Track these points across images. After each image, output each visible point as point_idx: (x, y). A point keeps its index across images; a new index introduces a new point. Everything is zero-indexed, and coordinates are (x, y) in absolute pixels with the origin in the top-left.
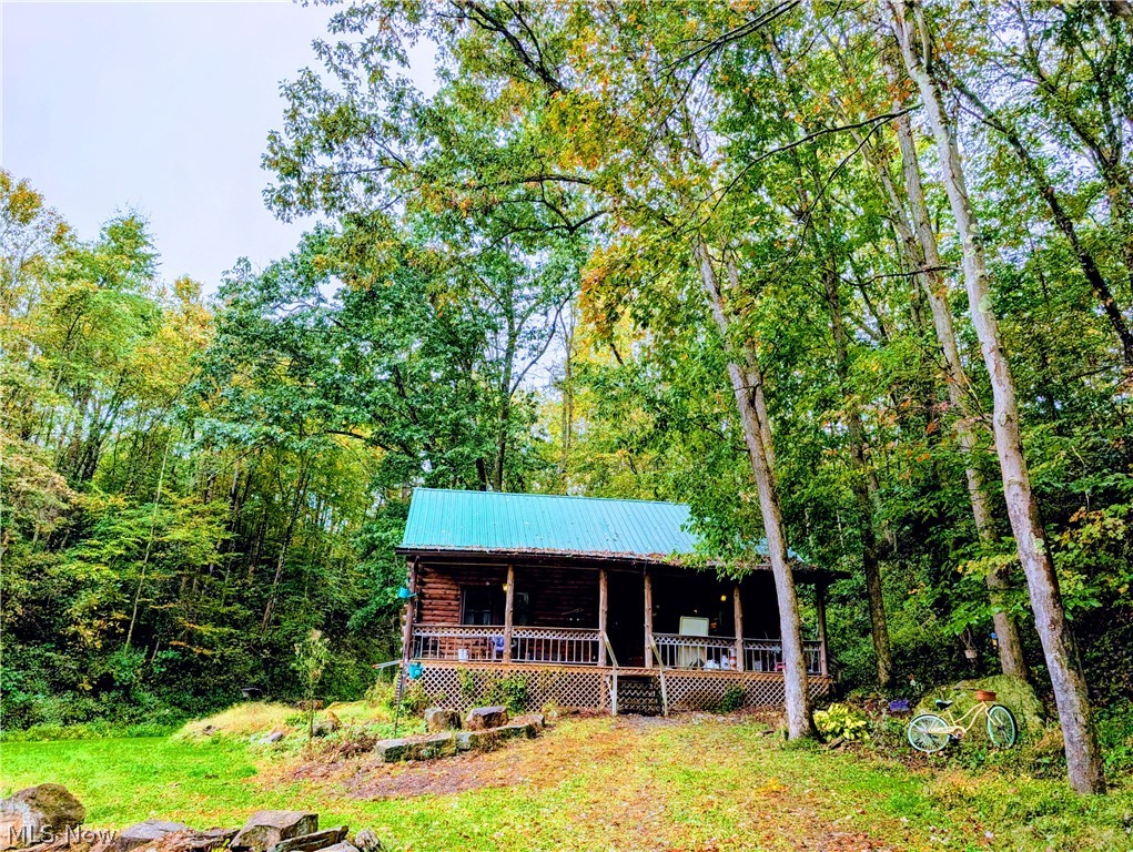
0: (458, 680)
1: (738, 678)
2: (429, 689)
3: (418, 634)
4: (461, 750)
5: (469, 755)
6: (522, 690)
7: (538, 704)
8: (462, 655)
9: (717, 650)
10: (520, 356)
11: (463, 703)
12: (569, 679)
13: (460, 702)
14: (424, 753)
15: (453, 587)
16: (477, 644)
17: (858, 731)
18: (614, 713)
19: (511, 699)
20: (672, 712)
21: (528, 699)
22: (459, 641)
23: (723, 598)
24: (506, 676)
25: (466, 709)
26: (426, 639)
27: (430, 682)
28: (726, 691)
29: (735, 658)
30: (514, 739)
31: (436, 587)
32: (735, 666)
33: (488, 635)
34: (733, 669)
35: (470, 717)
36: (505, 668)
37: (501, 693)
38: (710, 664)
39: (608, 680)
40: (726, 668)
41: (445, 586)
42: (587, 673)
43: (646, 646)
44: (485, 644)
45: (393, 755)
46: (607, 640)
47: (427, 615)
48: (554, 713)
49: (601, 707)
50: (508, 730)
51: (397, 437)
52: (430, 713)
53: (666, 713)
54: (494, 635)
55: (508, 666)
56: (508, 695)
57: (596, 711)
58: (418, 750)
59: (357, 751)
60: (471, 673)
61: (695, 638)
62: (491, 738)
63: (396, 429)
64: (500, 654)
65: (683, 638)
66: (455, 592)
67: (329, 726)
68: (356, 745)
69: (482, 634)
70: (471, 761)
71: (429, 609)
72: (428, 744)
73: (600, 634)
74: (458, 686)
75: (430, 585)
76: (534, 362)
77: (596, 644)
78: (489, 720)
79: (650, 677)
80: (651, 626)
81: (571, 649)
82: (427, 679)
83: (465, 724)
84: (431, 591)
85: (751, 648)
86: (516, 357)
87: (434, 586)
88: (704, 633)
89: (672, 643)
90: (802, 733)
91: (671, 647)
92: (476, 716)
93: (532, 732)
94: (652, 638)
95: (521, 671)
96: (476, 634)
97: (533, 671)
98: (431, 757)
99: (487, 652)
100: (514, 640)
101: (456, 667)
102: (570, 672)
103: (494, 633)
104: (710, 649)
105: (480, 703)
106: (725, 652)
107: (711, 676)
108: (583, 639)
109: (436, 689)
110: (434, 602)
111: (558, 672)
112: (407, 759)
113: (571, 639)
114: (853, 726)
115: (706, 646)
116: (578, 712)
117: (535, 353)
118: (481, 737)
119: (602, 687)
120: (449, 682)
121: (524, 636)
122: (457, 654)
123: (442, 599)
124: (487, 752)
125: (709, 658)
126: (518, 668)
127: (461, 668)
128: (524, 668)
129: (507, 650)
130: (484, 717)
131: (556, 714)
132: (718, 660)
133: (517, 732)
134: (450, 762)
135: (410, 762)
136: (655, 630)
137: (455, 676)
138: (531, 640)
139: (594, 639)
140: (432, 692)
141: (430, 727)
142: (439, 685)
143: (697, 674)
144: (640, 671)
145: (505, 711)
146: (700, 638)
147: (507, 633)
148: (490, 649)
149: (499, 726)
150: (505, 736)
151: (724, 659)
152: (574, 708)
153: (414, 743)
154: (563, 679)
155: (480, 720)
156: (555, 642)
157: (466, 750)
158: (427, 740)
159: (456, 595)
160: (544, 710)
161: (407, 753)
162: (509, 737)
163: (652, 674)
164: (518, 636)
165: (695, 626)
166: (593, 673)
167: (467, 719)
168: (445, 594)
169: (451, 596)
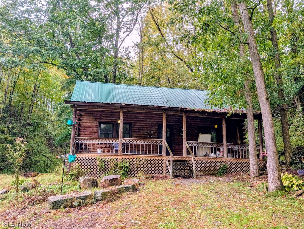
0: (97, 163)
1: (224, 161)
2: (83, 167)
3: (78, 142)
4: (97, 200)
5: (102, 203)
6: (127, 167)
7: (135, 173)
8: (99, 151)
9: (215, 149)
10: (122, 32)
11: (100, 173)
12: (149, 162)
13: (98, 173)
14: (75, 203)
15: (95, 122)
16: (106, 147)
17: (299, 186)
18: (171, 177)
19: (122, 171)
20: (197, 176)
21: (130, 171)
22: (98, 146)
23: (216, 126)
24: (120, 161)
25: (101, 176)
26: (81, 144)
27: (83, 164)
28: (219, 167)
29: (223, 152)
30: (126, 193)
31: (87, 122)
32: (223, 155)
33: (111, 142)
34: (222, 157)
35: (102, 181)
36: (119, 157)
37: (117, 168)
38: (212, 155)
39: (167, 162)
40: (219, 156)
41: (91, 122)
42: (157, 159)
43: (184, 146)
44: (110, 147)
45: (56, 205)
46: (166, 144)
47: (83, 134)
48: (143, 177)
49: (164, 174)
50: (122, 188)
51: (71, 64)
52: (82, 179)
53: (195, 177)
54: (114, 142)
55: (121, 156)
56: (121, 169)
57: (162, 176)
58: (72, 202)
59: (39, 201)
60: (103, 159)
61: (205, 143)
62: (113, 193)
63: (70, 61)
64: (117, 151)
65: (200, 143)
66: (95, 124)
67: (30, 186)
68: (40, 197)
69: (108, 142)
70: (102, 208)
71: (83, 132)
72: (78, 198)
73: (163, 142)
74: (97, 166)
75: (84, 121)
76: (128, 35)
77: (161, 146)
78: (112, 182)
79: (186, 161)
80: (186, 138)
81: (150, 148)
82: (82, 162)
83: (100, 184)
84: (84, 124)
85: (230, 148)
86: (121, 32)
87: (85, 121)
88: (209, 141)
89: (195, 146)
90: (277, 188)
91: (195, 147)
92: (105, 181)
93: (134, 189)
94: (186, 143)
95: (127, 158)
96: (105, 142)
97: (133, 158)
98: (79, 206)
99: (111, 150)
100: (123, 144)
101: (96, 157)
102: (149, 159)
103: (114, 141)
104: (212, 148)
105: (108, 173)
106: (219, 149)
107: (213, 160)
108: (155, 144)
109: (86, 167)
110: (86, 129)
111: (144, 158)
112: (65, 207)
113: (150, 144)
114: (297, 183)
115: (210, 147)
116: (154, 177)
117: (129, 30)
118: (108, 192)
119: (164, 165)
120: (92, 164)
121: (128, 143)
122: (97, 151)
123: (89, 127)
124: (111, 201)
125: (212, 152)
126: (125, 157)
127: (99, 157)
128: (128, 157)
129: (120, 149)
130: (110, 180)
131: (143, 178)
132: (215, 153)
133: (127, 189)
134: (91, 208)
135: (67, 209)
136: (188, 140)
137: (96, 161)
138: (131, 145)
139: (160, 144)
140: (85, 168)
141: (81, 187)
142: (88, 165)
143: (206, 159)
144: (181, 158)
145: (120, 178)
146: (207, 143)
147: (119, 142)
148: (112, 149)
149: (117, 185)
150: (121, 191)
151: (218, 152)
152: (152, 175)
153: (69, 198)
154: (146, 162)
155: (108, 182)
156: (142, 145)
157: (100, 200)
158: (77, 195)
159: (96, 126)
160: (138, 176)
161: (65, 203)
162: (123, 192)
163: (187, 159)
164: (125, 143)
165: (205, 138)
166: (160, 159)
167: (101, 181)
168: (91, 125)
169: (94, 126)
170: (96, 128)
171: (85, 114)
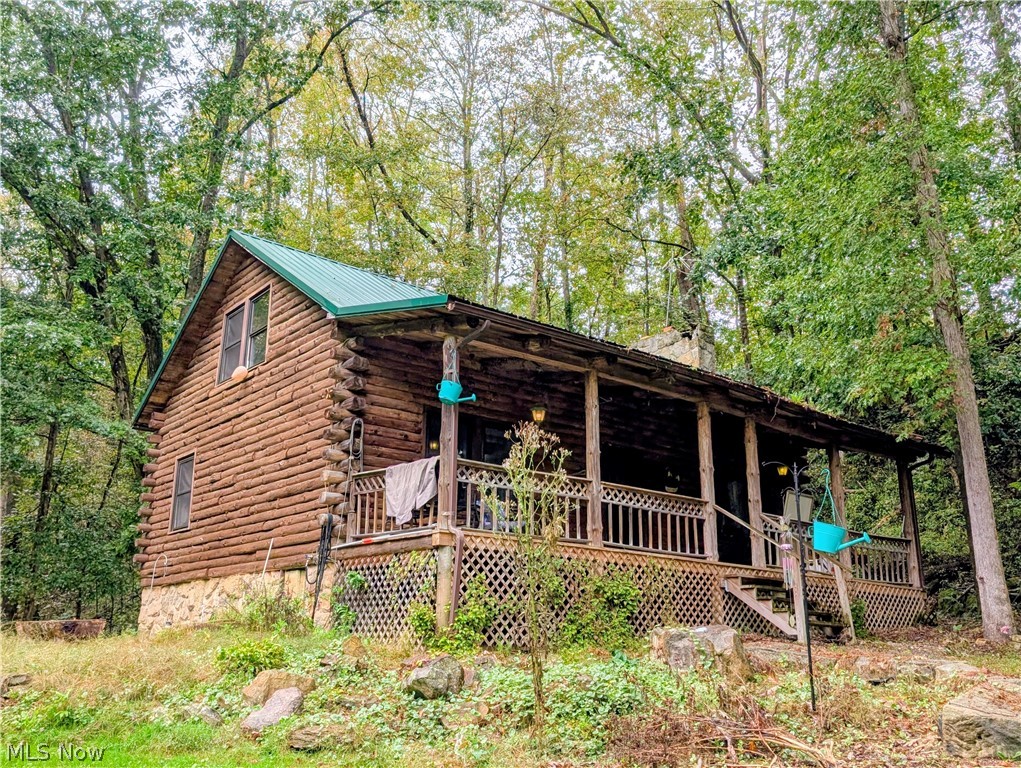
3: (464, 480)
12: (681, 582)
15: (413, 407)
24: (601, 571)
31: (385, 404)
39: (729, 585)
41: (402, 405)
42: (701, 572)
66: (414, 417)
73: (709, 509)
75: (375, 398)
80: (761, 503)
84: (375, 410)
87: (382, 400)
94: (760, 520)
95: (620, 563)
97: (635, 565)
108: (687, 514)
109: (500, 592)
110: (381, 431)
111: (667, 569)
113: (674, 512)
119: (719, 597)
121: (616, 502)
123: (394, 425)
126: (615, 557)
129: (599, 523)
139: (699, 516)
147: (594, 494)
159: (416, 424)
164: (608, 500)
166: (708, 573)
168: (399, 419)
169: (409, 424)
170: (416, 432)
171: (379, 371)
